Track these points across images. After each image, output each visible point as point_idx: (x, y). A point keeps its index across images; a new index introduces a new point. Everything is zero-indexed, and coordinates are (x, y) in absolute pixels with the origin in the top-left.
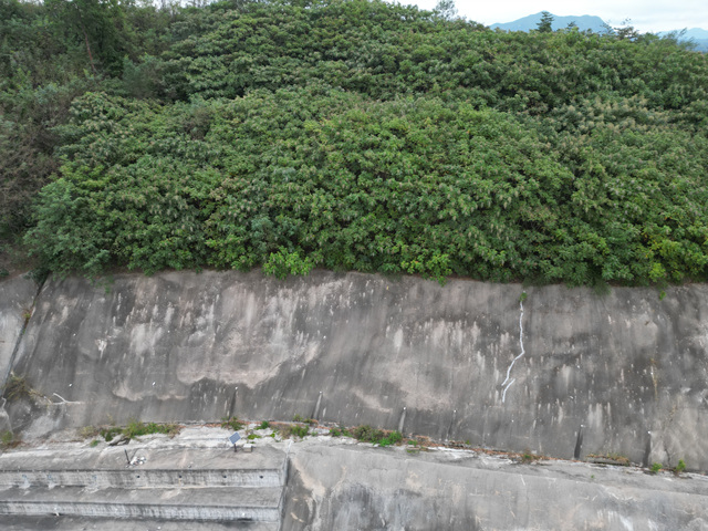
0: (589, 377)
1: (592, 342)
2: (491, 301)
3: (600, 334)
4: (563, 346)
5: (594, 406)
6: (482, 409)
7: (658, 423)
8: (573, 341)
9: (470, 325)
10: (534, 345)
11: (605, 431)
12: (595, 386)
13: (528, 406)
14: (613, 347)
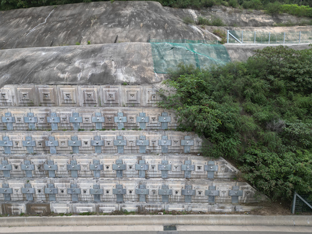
0: (67, 24)
1: (76, 16)
2: (41, 11)
3: (80, 14)
4: (63, 18)
5: (64, 32)
6: (16, 39)
7: (88, 33)
8: (67, 17)
9: (29, 17)
10: (51, 19)
11: (64, 39)
12: (68, 27)
13: (35, 36)
14: (83, 16)
